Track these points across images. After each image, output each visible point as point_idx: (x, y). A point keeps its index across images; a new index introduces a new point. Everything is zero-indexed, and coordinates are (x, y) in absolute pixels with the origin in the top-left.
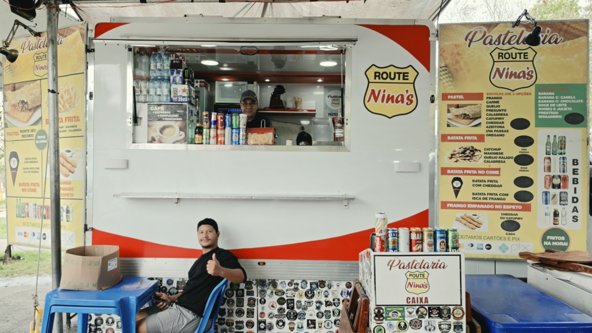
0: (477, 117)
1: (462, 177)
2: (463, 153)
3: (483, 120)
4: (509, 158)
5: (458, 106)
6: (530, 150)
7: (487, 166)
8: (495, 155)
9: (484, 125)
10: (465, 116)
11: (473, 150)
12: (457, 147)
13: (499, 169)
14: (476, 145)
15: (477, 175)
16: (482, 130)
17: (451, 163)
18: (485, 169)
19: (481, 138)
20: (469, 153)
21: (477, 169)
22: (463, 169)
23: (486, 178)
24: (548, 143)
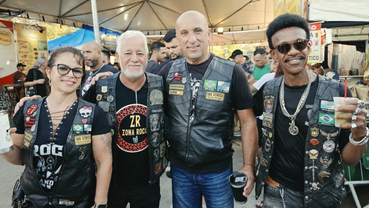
0: (26, 47)
1: (25, 62)
2: (24, 56)
3: (27, 48)
4: (34, 58)
5: (22, 44)
6: (38, 56)
7: (29, 59)
8: (31, 56)
9: (28, 49)
10: (24, 47)
11: (26, 56)
12: (23, 54)
13: (32, 60)
14: (27, 54)
15: (28, 62)
16: (27, 51)
17: (21, 59)
18: (29, 60)
19: (28, 53)
20: (25, 56)
21: (28, 60)
22: (25, 60)
23: (30, 63)
24: (41, 54)
